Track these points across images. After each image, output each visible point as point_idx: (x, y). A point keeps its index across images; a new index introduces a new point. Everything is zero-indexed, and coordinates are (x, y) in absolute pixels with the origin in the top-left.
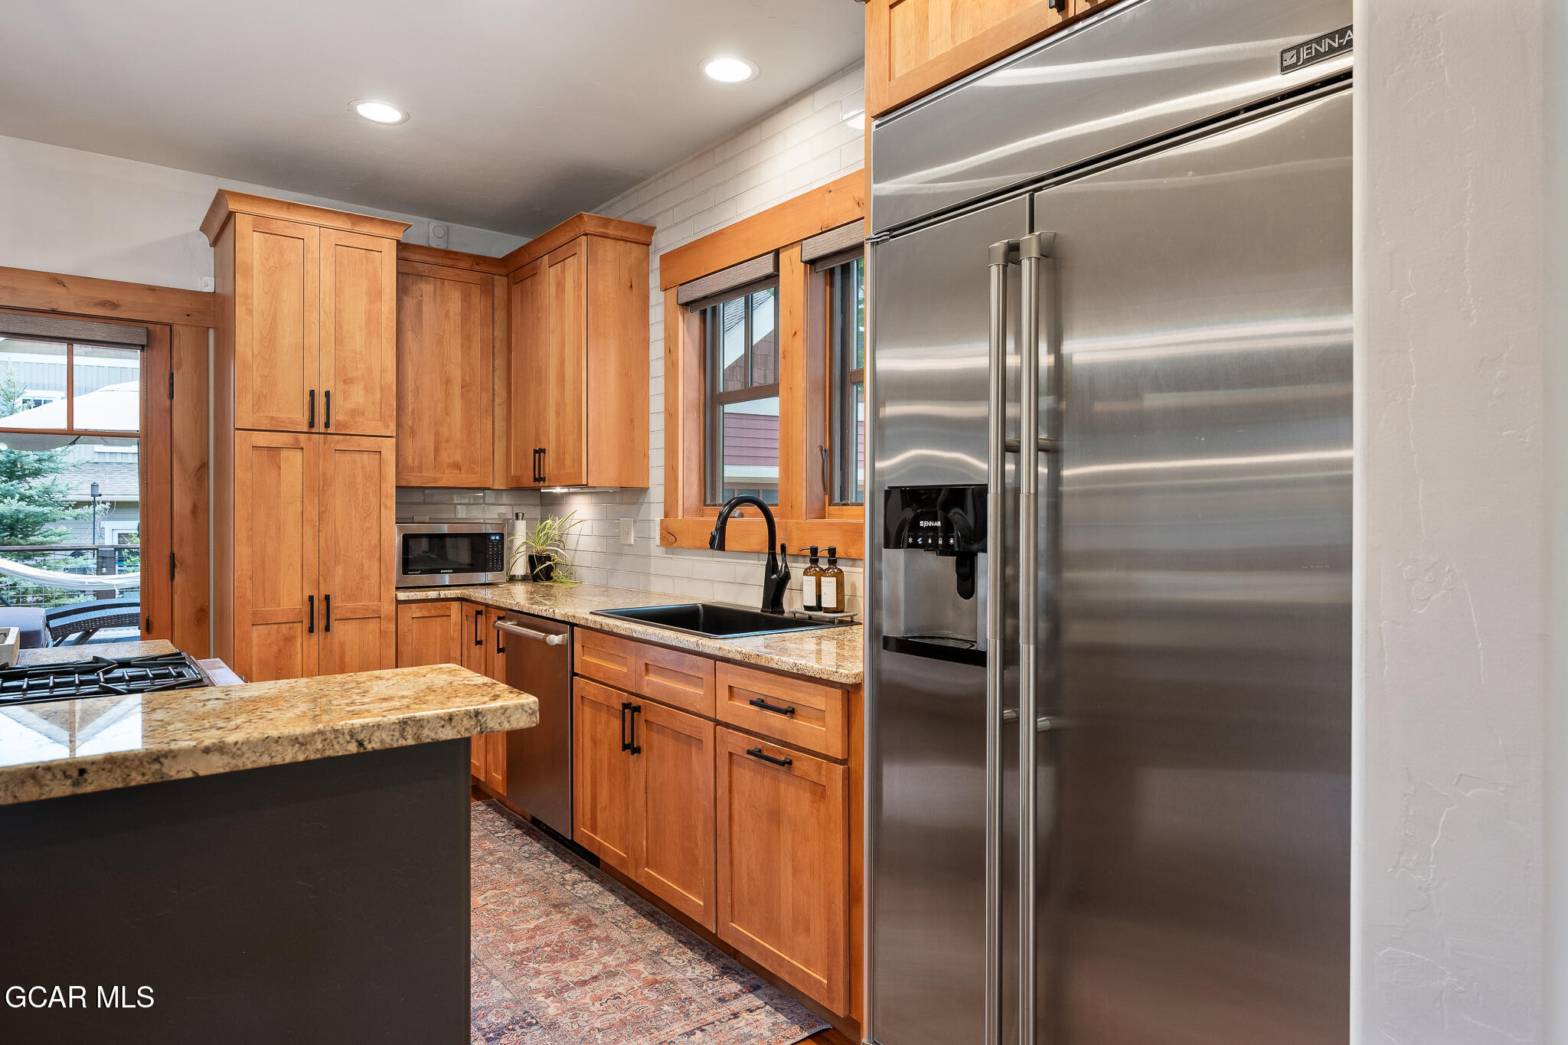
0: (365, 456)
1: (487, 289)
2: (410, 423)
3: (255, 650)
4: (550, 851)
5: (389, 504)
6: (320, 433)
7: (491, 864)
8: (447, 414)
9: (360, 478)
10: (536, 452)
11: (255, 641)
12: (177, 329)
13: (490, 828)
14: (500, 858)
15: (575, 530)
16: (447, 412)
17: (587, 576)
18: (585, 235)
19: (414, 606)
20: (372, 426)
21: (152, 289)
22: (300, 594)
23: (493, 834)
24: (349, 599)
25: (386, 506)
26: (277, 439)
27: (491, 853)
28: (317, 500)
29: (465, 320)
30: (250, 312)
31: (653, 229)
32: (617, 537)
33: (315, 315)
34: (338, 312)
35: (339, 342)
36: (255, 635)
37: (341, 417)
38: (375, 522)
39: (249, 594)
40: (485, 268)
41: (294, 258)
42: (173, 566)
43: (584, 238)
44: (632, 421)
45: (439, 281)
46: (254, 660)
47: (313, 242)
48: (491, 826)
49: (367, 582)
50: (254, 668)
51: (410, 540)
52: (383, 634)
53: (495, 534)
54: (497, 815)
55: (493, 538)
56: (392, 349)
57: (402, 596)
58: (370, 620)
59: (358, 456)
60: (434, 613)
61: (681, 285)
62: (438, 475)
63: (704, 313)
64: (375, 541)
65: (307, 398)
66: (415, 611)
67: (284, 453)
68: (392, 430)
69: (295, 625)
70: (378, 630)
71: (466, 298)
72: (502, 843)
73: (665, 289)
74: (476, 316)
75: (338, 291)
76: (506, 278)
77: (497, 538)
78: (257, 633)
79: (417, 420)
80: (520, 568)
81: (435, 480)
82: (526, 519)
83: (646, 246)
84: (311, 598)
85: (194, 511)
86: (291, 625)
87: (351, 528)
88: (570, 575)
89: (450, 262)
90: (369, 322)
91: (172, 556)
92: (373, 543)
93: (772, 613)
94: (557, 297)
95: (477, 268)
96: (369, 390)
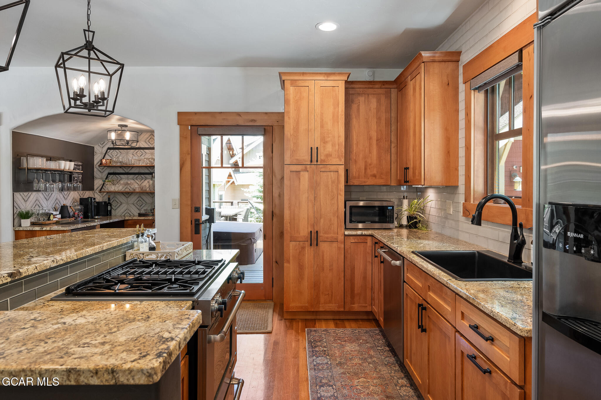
0: (332, 173)
1: (388, 96)
2: (354, 158)
3: (291, 251)
4: (398, 364)
5: (341, 193)
6: (315, 165)
7: (369, 363)
8: (370, 153)
9: (330, 183)
10: (405, 168)
11: (291, 248)
12: (274, 127)
13: (376, 343)
14: (374, 361)
15: (429, 204)
16: (370, 152)
17: (434, 228)
18: (423, 62)
19: (351, 237)
20: (335, 161)
21: (266, 113)
22: (307, 230)
23: (376, 347)
24: (325, 233)
25: (340, 194)
26: (299, 168)
27: (371, 358)
28: (313, 192)
29: (378, 110)
30: (289, 118)
31: (461, 52)
32: (445, 210)
33: (313, 117)
34: (322, 114)
35: (322, 126)
36: (291, 245)
37: (323, 158)
38: (336, 201)
39: (289, 229)
40: (387, 86)
41: (305, 95)
42: (273, 215)
43: (423, 64)
44: (449, 152)
45: (366, 95)
46: (291, 255)
47: (312, 87)
48: (377, 342)
49: (333, 226)
50: (291, 258)
51: (353, 208)
52: (339, 248)
53: (390, 206)
54: (382, 337)
55: (389, 208)
56: (343, 127)
57: (347, 233)
58: (334, 242)
59: (329, 173)
60: (360, 241)
61: (472, 79)
62: (366, 180)
63: (487, 91)
64: (336, 209)
65: (310, 151)
66: (352, 240)
67: (302, 173)
68: (343, 162)
69: (306, 242)
70: (337, 247)
71: (379, 101)
72: (378, 353)
73: (465, 83)
74: (383, 108)
75: (322, 106)
76: (397, 89)
77: (391, 208)
78: (292, 244)
79: (357, 156)
80: (404, 222)
81: (365, 182)
82: (408, 199)
83: (457, 62)
84: (311, 232)
85: (279, 196)
86: (304, 242)
87: (326, 203)
88: (427, 227)
89: (371, 86)
90: (333, 116)
91: (273, 212)
92: (335, 210)
93: (513, 263)
94: (413, 94)
95: (383, 87)
96: (333, 145)
